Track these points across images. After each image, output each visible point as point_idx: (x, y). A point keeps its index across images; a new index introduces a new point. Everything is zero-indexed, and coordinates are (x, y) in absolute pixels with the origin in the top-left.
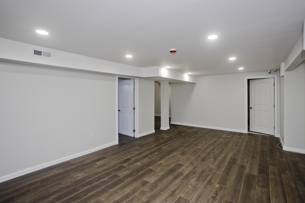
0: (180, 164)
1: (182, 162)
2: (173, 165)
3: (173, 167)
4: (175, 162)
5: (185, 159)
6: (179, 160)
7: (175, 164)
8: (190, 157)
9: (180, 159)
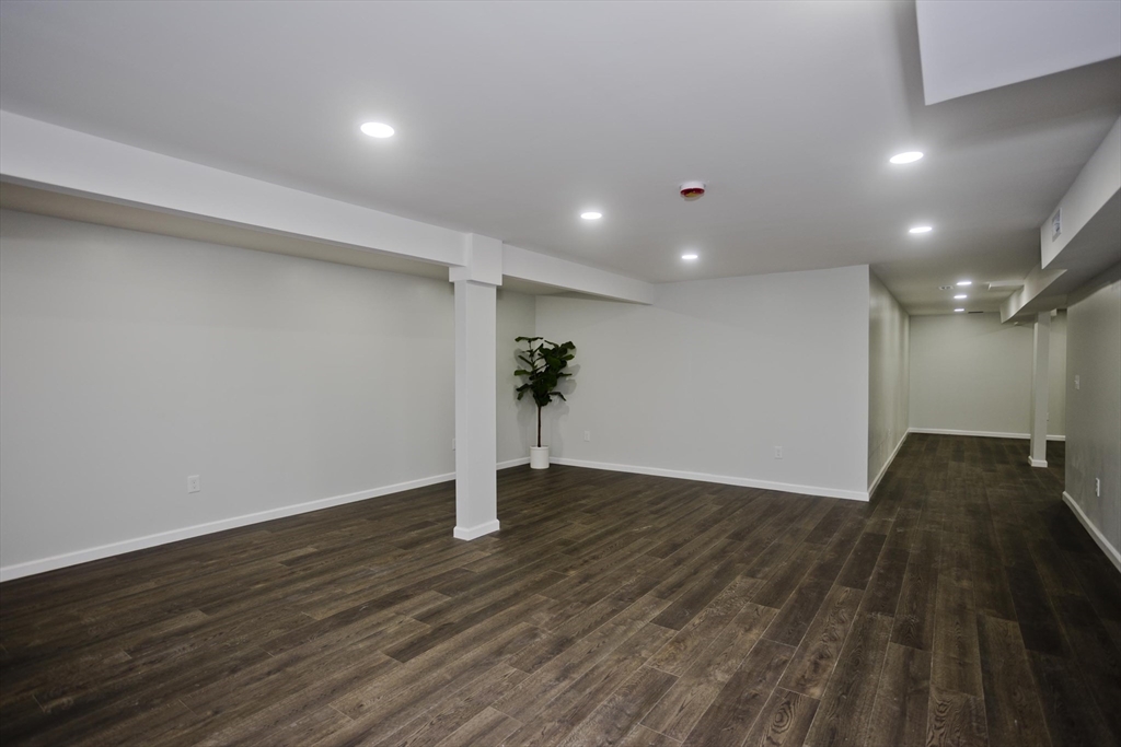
0: (670, 626)
1: (659, 637)
2: (696, 620)
3: (693, 615)
4: (689, 633)
5: (644, 653)
6: (672, 643)
7: (688, 626)
8: (619, 661)
9: (671, 649)
